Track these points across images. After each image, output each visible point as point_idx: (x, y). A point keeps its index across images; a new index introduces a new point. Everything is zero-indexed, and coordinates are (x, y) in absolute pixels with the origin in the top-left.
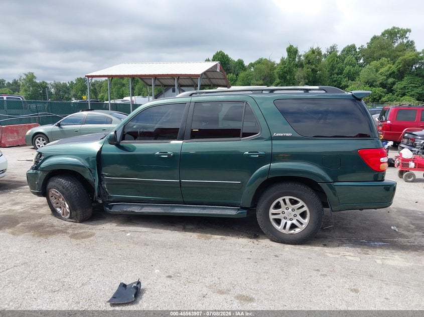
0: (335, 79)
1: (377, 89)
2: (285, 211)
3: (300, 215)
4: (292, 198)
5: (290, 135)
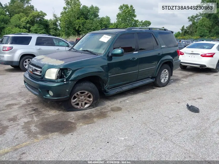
1: (23, 29)
2: (163, 75)
3: (166, 75)
4: (165, 70)
5: (165, 46)
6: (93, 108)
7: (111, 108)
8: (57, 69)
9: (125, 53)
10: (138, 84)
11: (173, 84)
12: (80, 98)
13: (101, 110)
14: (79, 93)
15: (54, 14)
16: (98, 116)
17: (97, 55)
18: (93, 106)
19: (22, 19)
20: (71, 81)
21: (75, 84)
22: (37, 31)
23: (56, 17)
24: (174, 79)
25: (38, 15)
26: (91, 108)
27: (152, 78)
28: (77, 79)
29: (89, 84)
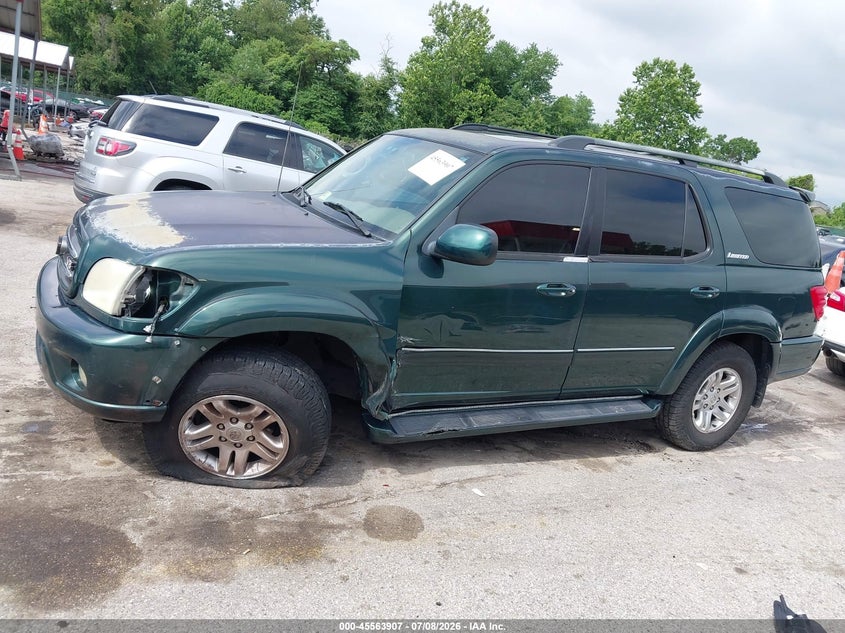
0: (183, 58)
1: (267, 97)
2: (709, 393)
3: (726, 398)
4: (728, 370)
5: (747, 257)
6: (290, 486)
7: (371, 512)
8: (133, 268)
9: (500, 253)
10: (561, 412)
11: (757, 449)
12: (230, 426)
13: (314, 507)
14: (219, 402)
15: (389, 57)
16: (274, 545)
17: (369, 236)
18: (289, 478)
19: (273, 61)
20: (182, 336)
21: (205, 359)
22: (313, 110)
23: (389, 70)
24: (776, 420)
25: (327, 55)
26: (275, 484)
27: (646, 398)
28: (214, 334)
29: (278, 367)
